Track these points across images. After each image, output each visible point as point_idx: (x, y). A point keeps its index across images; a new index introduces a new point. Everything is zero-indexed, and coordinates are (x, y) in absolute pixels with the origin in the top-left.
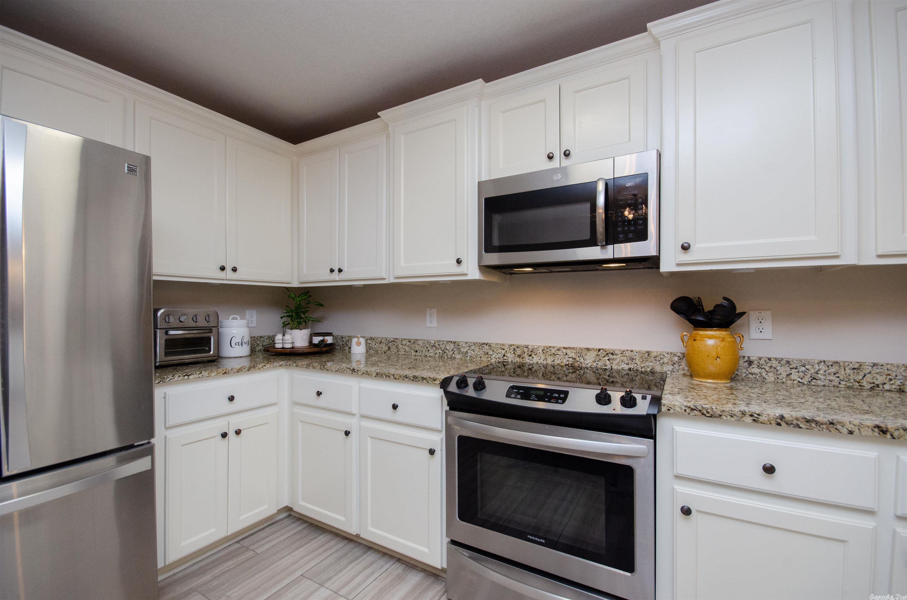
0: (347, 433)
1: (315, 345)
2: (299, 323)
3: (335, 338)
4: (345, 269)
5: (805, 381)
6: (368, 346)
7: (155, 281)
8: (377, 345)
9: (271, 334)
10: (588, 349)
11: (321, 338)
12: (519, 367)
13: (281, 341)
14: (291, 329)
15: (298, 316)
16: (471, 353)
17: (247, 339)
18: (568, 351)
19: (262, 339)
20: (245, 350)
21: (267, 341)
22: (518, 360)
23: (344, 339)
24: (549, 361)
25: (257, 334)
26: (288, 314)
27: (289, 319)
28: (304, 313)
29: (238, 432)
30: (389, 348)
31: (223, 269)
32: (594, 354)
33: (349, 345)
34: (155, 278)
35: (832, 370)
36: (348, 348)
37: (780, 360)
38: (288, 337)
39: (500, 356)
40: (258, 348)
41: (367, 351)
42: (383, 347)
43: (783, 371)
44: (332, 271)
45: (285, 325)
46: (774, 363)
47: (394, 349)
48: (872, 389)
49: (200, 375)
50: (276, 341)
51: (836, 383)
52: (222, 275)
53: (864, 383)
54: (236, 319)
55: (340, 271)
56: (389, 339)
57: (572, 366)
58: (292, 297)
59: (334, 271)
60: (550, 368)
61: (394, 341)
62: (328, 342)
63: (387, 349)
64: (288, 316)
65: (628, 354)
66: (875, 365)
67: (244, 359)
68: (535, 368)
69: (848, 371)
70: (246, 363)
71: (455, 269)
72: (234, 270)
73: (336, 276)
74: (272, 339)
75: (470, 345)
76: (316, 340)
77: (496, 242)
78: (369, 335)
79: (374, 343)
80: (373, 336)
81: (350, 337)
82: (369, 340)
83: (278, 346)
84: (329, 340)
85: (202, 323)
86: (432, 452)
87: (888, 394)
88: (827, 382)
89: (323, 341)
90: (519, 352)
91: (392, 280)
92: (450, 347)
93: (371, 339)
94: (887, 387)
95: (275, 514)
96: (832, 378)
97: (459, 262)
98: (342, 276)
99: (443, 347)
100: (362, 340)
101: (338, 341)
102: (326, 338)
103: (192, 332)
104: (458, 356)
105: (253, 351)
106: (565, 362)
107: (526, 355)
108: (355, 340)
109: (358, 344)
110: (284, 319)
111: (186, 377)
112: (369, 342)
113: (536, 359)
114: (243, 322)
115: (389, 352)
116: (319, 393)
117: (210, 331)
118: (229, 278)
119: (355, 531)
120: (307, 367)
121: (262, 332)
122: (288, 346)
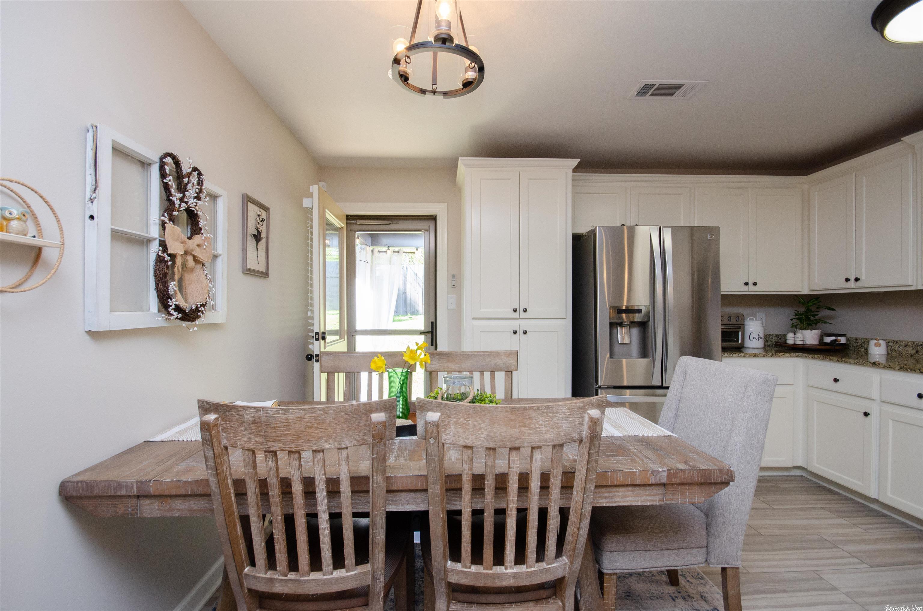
0: (866, 414)
1: (827, 344)
2: (810, 325)
3: (848, 339)
4: (863, 277)
6: (889, 348)
7: (722, 295)
8: (901, 347)
9: (782, 333)
11: (834, 338)
13: (793, 339)
14: (802, 330)
15: (808, 319)
17: (761, 335)
19: (771, 337)
20: (760, 344)
21: (775, 338)
23: (858, 341)
25: (770, 332)
26: (797, 317)
27: (798, 321)
28: (814, 316)
30: (917, 352)
31: (747, 284)
33: (865, 346)
34: (722, 293)
36: (863, 349)
38: (798, 336)
40: (770, 343)
41: (888, 354)
42: (909, 350)
44: (847, 280)
45: (793, 326)
49: (740, 355)
50: (788, 338)
52: (746, 288)
54: (753, 320)
55: (857, 280)
56: (917, 343)
58: (802, 303)
59: (849, 280)
62: (841, 342)
63: (915, 352)
64: (797, 319)
67: (760, 350)
72: (755, 284)
73: (851, 284)
74: (784, 336)
76: (828, 340)
78: (891, 338)
79: (898, 346)
80: (896, 338)
81: (866, 339)
83: (791, 342)
84: (843, 340)
85: (733, 322)
89: (836, 340)
93: (893, 342)
95: (791, 467)
98: (859, 284)
100: (883, 343)
101: (852, 343)
102: (839, 338)
103: (726, 327)
108: (873, 343)
109: (878, 346)
111: (731, 355)
112: (891, 344)
114: (759, 322)
115: (917, 355)
116: (836, 380)
117: (739, 327)
118: (751, 290)
119: (873, 495)
120: (824, 359)
121: (776, 330)
122: (799, 342)
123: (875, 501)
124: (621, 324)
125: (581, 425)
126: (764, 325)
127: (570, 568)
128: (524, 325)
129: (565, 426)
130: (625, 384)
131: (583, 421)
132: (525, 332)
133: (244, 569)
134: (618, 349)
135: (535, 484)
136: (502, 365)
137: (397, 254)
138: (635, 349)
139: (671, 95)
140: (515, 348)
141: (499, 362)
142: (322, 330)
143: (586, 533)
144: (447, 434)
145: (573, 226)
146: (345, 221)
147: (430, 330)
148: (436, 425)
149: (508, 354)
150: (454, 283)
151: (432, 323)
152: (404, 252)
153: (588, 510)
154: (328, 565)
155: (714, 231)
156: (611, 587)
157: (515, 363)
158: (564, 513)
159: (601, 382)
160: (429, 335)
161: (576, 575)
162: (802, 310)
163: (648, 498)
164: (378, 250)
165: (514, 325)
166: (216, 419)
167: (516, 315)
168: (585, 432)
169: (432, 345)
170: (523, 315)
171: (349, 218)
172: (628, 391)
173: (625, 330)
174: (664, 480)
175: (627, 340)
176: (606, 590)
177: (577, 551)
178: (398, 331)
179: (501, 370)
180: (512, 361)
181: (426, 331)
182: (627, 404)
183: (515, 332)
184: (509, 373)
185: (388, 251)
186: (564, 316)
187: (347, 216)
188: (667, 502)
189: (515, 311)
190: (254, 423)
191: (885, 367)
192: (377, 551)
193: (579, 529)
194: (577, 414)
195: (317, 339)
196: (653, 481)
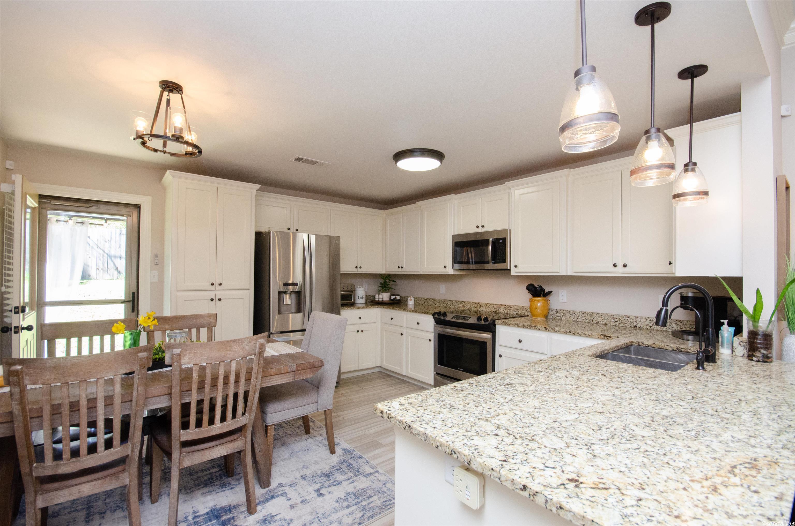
0: (402, 334)
1: (392, 300)
2: (386, 290)
3: (401, 297)
4: (404, 267)
5: (575, 320)
6: (415, 301)
8: (419, 301)
9: (374, 294)
10: (502, 305)
11: (394, 297)
12: (476, 312)
13: (378, 298)
14: (382, 292)
15: (385, 287)
16: (457, 306)
17: (364, 296)
18: (494, 306)
19: (370, 297)
20: (363, 301)
21: (372, 297)
22: (475, 309)
23: (404, 298)
24: (487, 310)
25: (368, 294)
26: (381, 286)
27: (381, 288)
28: (387, 285)
29: (362, 331)
31: (356, 267)
32: (503, 307)
33: (407, 300)
35: (584, 315)
36: (406, 302)
37: (566, 311)
38: (381, 296)
39: (468, 307)
40: (368, 301)
41: (415, 304)
42: (421, 302)
43: (568, 315)
44: (399, 267)
45: (379, 291)
46: (565, 312)
47: (426, 303)
48: (596, 323)
49: (351, 308)
50: (376, 298)
51: (584, 321)
52: (356, 270)
53: (594, 321)
54: (360, 287)
55: (402, 267)
56: (424, 298)
57: (496, 312)
60: (487, 313)
61: (427, 299)
65: (516, 307)
66: (597, 314)
68: (482, 313)
69: (589, 316)
70: (364, 305)
71: (444, 270)
72: (361, 268)
73: (400, 269)
74: (374, 297)
75: (457, 302)
76: (393, 298)
77: (458, 260)
78: (416, 296)
80: (418, 297)
81: (407, 297)
82: (416, 299)
83: (377, 300)
84: (398, 298)
85: (350, 289)
86: (430, 340)
87: (601, 325)
88: (582, 320)
89: (395, 298)
90: (476, 305)
91: (422, 273)
92: (449, 302)
93: (417, 298)
94: (601, 322)
96: (584, 318)
97: (445, 267)
98: (403, 269)
99: (446, 302)
100: (413, 299)
101: (402, 299)
103: (346, 292)
104: (452, 307)
105: (366, 302)
106: (493, 310)
107: (478, 307)
108: (409, 298)
109: (411, 300)
110: (379, 288)
111: (347, 308)
113: (482, 309)
114: (363, 289)
116: (392, 319)
117: (352, 292)
118: (359, 271)
119: (404, 373)
120: (388, 308)
121: (371, 293)
122: (381, 300)
123: (405, 376)
124: (285, 293)
125: (255, 347)
126: (367, 290)
127: (249, 418)
128: (219, 294)
129: (248, 348)
130: (290, 330)
131: (256, 345)
132: (220, 300)
133: (33, 464)
134: (283, 309)
135: (232, 379)
136: (205, 324)
137: (81, 224)
138: (293, 308)
139: (314, 164)
140: (212, 312)
141: (203, 321)
142: (22, 304)
143: (257, 399)
144: (184, 359)
145: (256, 226)
146: (38, 200)
147: (131, 299)
148: (179, 355)
149: (210, 316)
150: (156, 261)
151: (134, 294)
152: (90, 224)
153: (258, 387)
154: (102, 447)
155: (338, 238)
156: (271, 432)
157: (214, 321)
158: (246, 394)
159: (273, 330)
160: (130, 304)
161: (252, 421)
162: (382, 281)
163: (287, 379)
164: (56, 219)
165: (212, 294)
166: (22, 368)
167: (213, 287)
168: (257, 350)
169: (133, 311)
170: (219, 287)
171: (41, 197)
172: (292, 334)
173: (288, 296)
174: (295, 370)
175: (289, 303)
176: (268, 435)
177: (253, 408)
178: (96, 301)
179: (204, 326)
180: (212, 320)
181: (127, 300)
182: (292, 342)
183: (212, 300)
184: (210, 328)
185: (70, 221)
186: (248, 288)
187: (40, 195)
188: (296, 380)
189: (212, 284)
190: (54, 368)
191: (413, 311)
192: (136, 431)
193: (254, 397)
194: (254, 342)
195: (16, 313)
196: (289, 371)
